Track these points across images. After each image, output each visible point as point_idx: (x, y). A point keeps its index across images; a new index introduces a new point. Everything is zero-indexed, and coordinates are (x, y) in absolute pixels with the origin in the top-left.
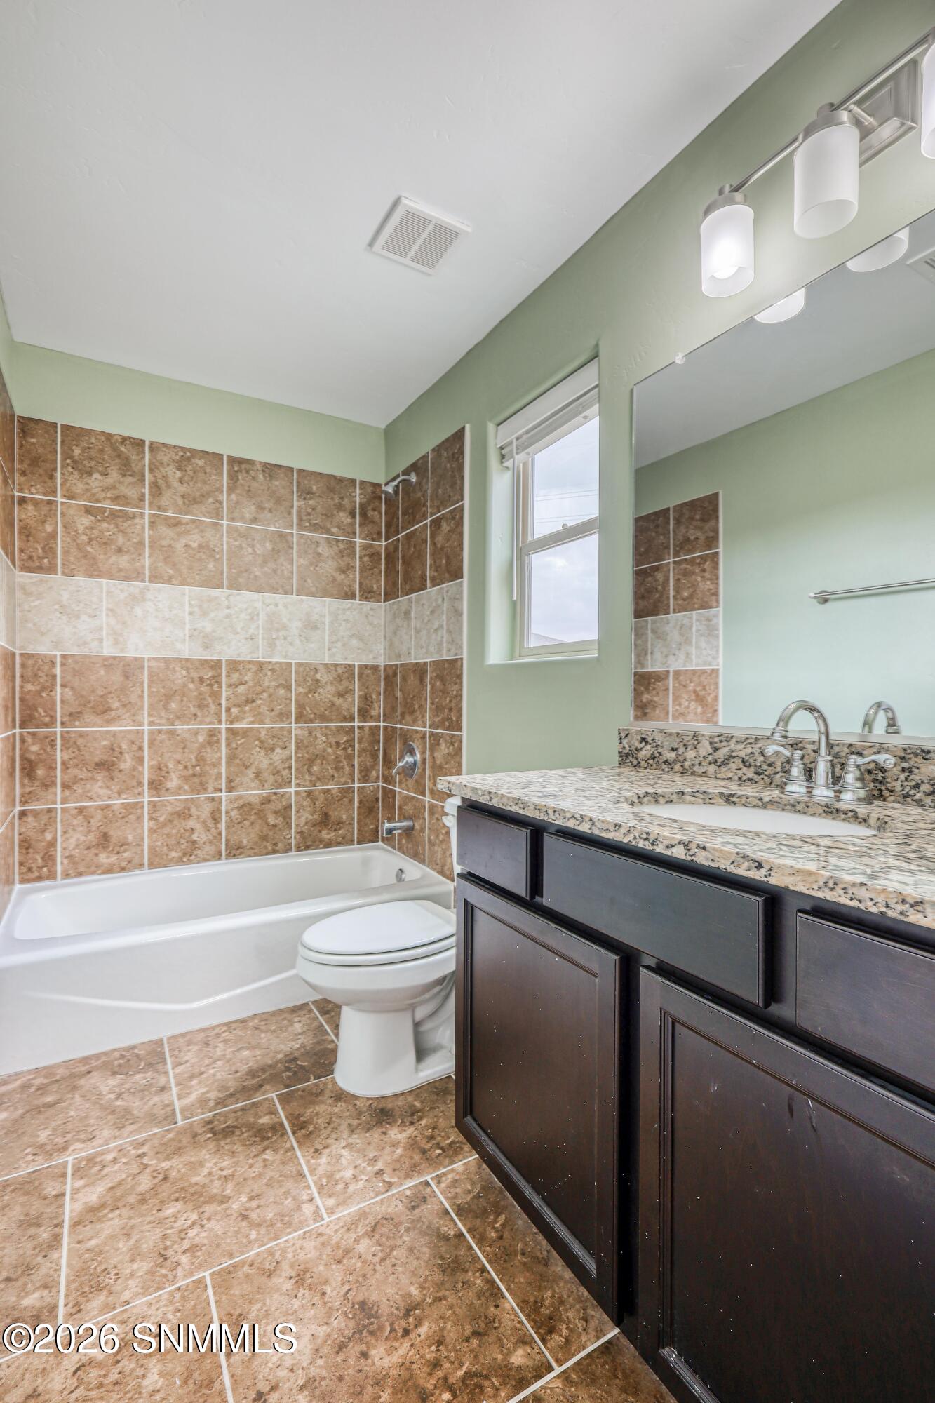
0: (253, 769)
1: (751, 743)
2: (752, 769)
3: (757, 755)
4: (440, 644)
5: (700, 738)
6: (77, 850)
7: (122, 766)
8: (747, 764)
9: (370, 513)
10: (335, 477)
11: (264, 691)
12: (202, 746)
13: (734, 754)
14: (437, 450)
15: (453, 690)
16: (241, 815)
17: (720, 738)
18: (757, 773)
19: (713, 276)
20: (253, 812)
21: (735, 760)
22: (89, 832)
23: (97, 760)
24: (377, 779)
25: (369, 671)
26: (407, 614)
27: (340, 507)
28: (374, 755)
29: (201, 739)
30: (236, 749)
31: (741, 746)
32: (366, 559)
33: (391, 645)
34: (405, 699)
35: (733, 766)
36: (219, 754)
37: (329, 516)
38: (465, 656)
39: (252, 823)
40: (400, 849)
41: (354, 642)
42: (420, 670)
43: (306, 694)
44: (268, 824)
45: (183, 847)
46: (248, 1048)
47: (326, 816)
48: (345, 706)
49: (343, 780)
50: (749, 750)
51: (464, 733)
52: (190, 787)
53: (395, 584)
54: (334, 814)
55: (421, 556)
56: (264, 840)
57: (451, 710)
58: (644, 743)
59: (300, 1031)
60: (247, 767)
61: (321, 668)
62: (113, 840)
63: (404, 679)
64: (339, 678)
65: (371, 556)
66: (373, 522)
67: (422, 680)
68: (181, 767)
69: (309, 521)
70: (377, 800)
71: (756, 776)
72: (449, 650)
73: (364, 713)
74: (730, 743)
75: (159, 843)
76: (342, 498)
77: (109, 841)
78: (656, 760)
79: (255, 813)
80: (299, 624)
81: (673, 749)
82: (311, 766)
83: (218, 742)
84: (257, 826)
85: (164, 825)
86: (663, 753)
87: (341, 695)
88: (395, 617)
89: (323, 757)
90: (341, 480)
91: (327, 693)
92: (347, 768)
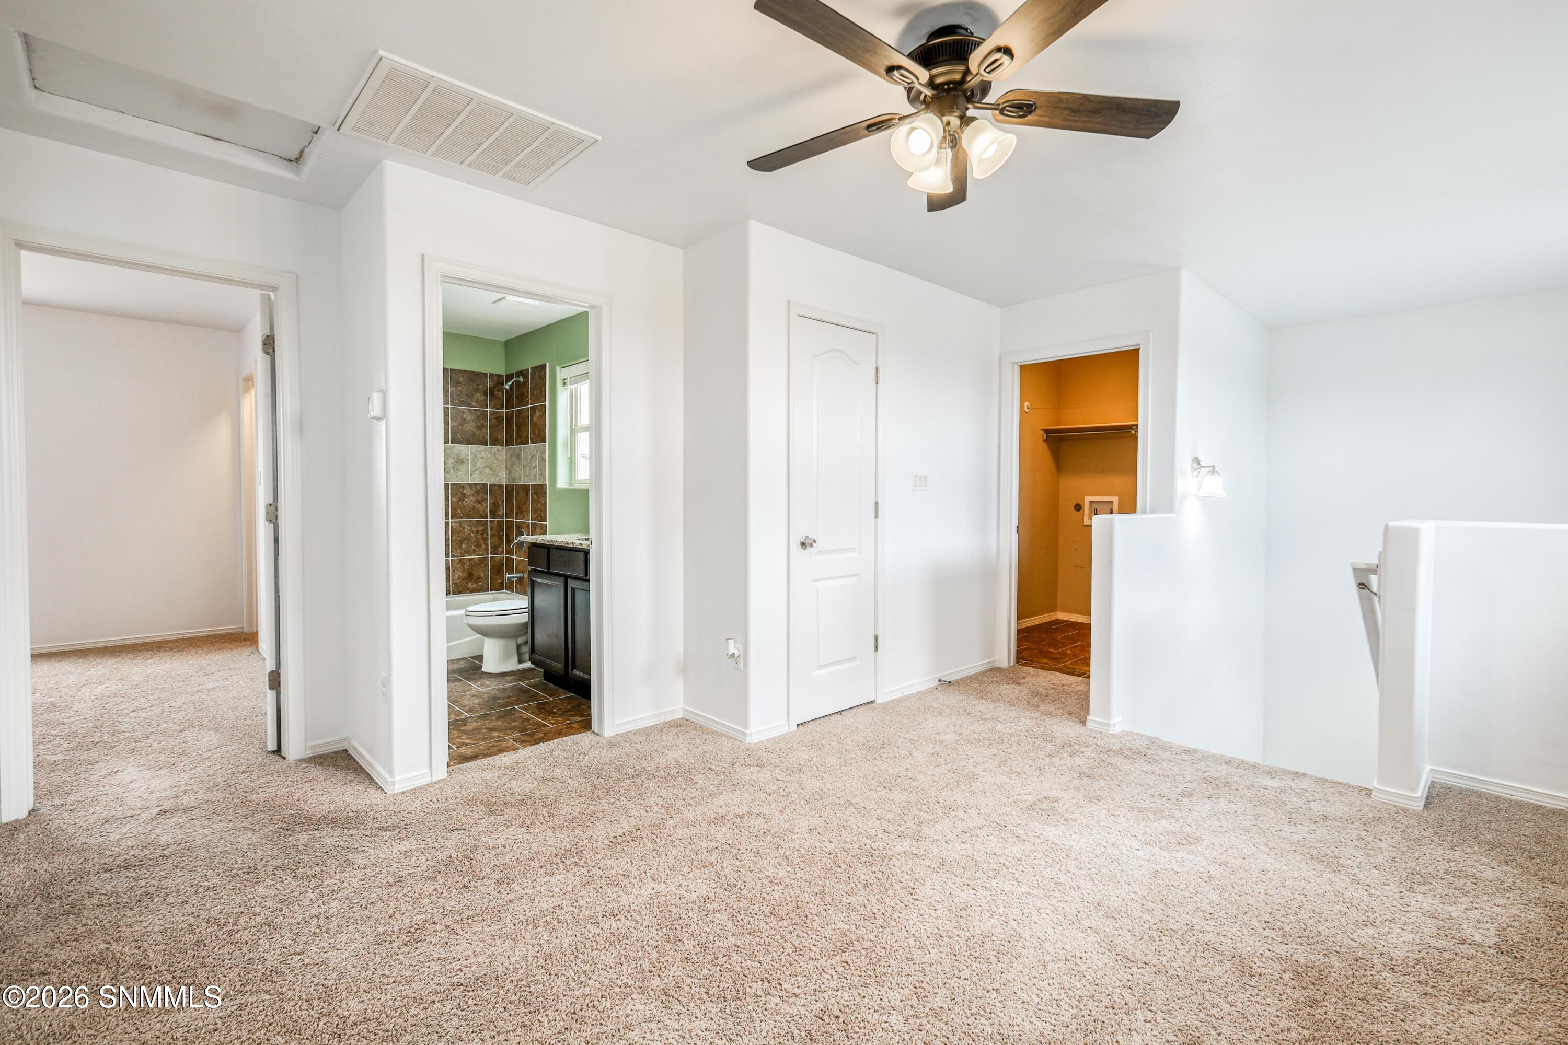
4: (536, 475)
9: (496, 393)
10: (474, 372)
14: (534, 369)
15: (542, 500)
24: (502, 553)
25: (496, 488)
26: (519, 456)
27: (477, 390)
28: (501, 538)
32: (494, 421)
33: (510, 472)
34: (518, 504)
37: (470, 396)
38: (547, 483)
40: (517, 592)
41: (487, 470)
42: (526, 488)
43: (458, 502)
47: (471, 574)
48: (482, 509)
49: (481, 553)
51: (548, 523)
53: (512, 437)
54: (475, 573)
55: (526, 424)
57: (541, 511)
59: (463, 663)
61: (466, 486)
63: (517, 493)
64: (478, 492)
65: (497, 418)
66: (498, 398)
67: (527, 494)
69: (458, 400)
70: (503, 565)
72: (540, 479)
73: (494, 513)
76: (478, 385)
80: (453, 461)
82: (463, 545)
87: (479, 502)
88: (512, 456)
89: (467, 539)
90: (477, 374)
91: (470, 501)
92: (483, 546)
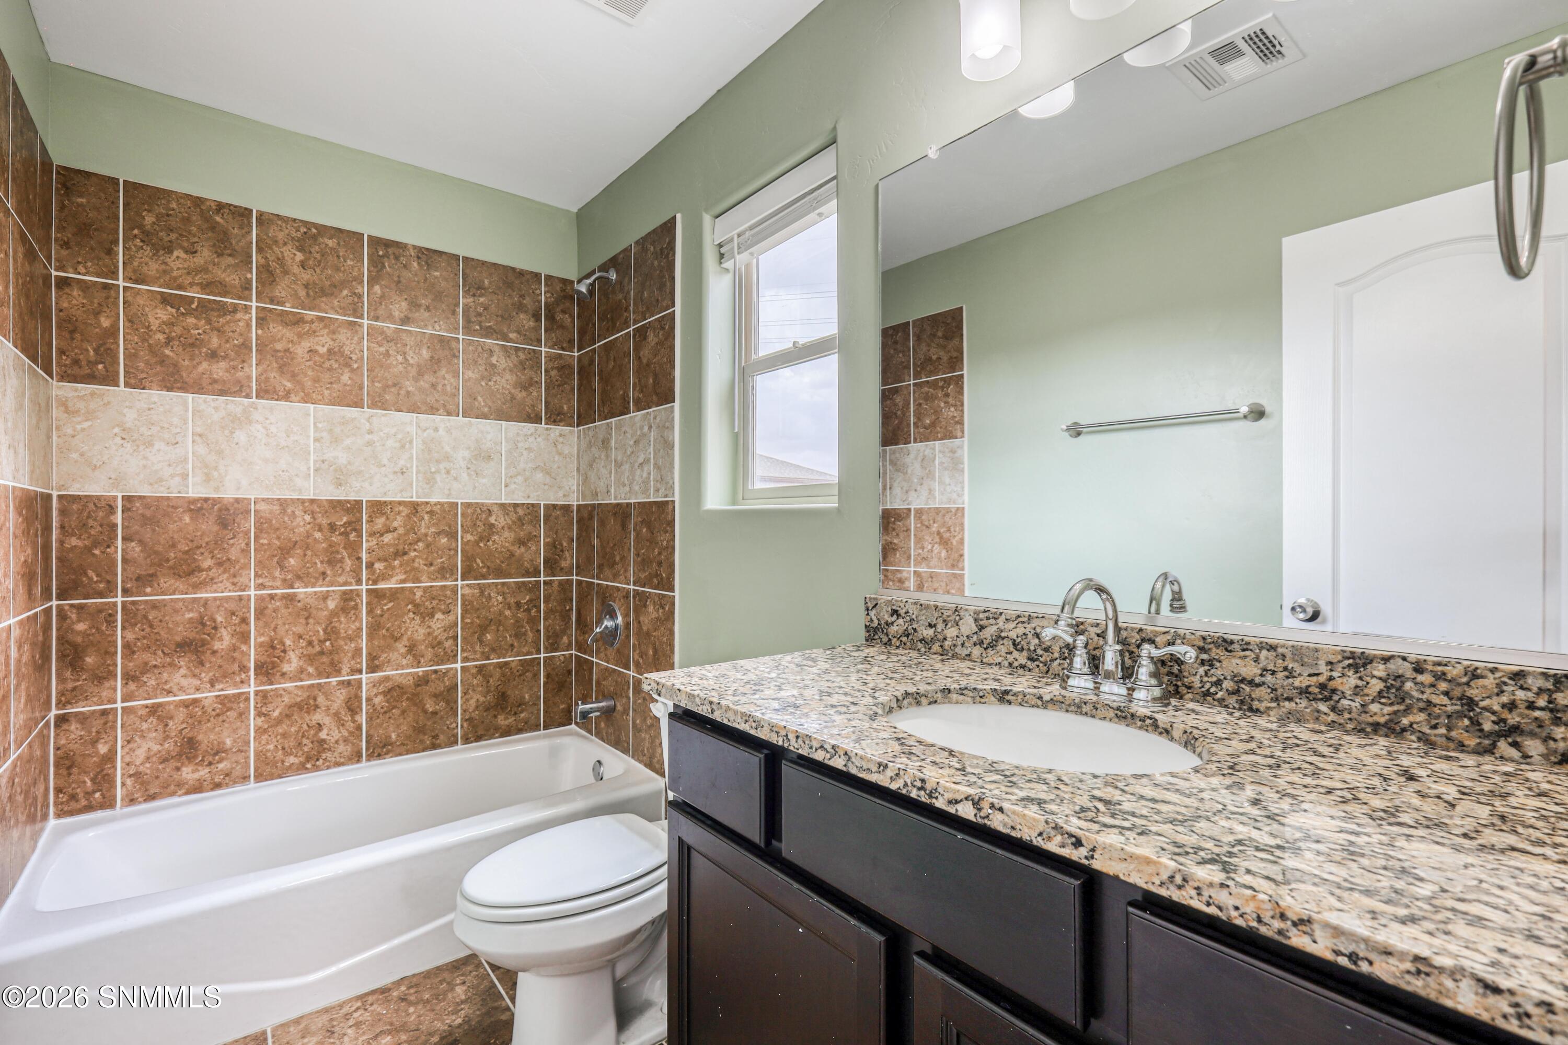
0: (405, 641)
1: (1023, 622)
2: (1025, 653)
3: (1030, 636)
4: (646, 482)
5: (962, 613)
6: (148, 765)
7: (217, 645)
8: (1019, 647)
9: (559, 316)
10: (513, 269)
11: (419, 540)
12: (334, 614)
13: (1003, 634)
14: (642, 243)
15: (663, 539)
16: (387, 701)
17: (987, 614)
18: (1030, 659)
19: (973, 55)
20: (405, 697)
21: (1005, 641)
22: (167, 738)
23: (178, 639)
24: (569, 647)
25: (560, 511)
26: (605, 442)
27: (520, 307)
28: (566, 617)
29: (331, 604)
30: (382, 616)
31: (1011, 625)
32: (553, 373)
33: (586, 479)
34: (603, 547)
35: (1002, 649)
36: (357, 624)
37: (506, 317)
38: (677, 498)
39: (403, 712)
40: (599, 735)
41: (539, 476)
42: (621, 512)
43: (477, 543)
44: (425, 712)
45: (306, 749)
46: (389, 1032)
47: (503, 696)
48: (527, 556)
49: (525, 650)
50: (1020, 630)
51: (677, 594)
52: (317, 669)
53: (591, 405)
54: (513, 694)
55: (622, 371)
56: (420, 732)
57: (660, 564)
58: (895, 616)
59: (463, 997)
60: (396, 639)
61: (495, 509)
62: (203, 747)
63: (602, 523)
64: (520, 521)
65: (561, 369)
66: (562, 327)
67: (624, 526)
68: (303, 643)
69: (480, 324)
70: (570, 672)
71: (1029, 663)
72: (657, 490)
73: (552, 565)
74: (998, 621)
75: (271, 747)
76: (522, 296)
77: (196, 749)
78: (910, 637)
79: (408, 699)
80: (467, 454)
81: (930, 626)
82: (484, 634)
83: (356, 607)
84: (411, 714)
85: (279, 721)
86: (918, 629)
87: (522, 542)
88: (590, 445)
89: (498, 621)
90: (521, 274)
91: (503, 540)
92: (530, 634)
